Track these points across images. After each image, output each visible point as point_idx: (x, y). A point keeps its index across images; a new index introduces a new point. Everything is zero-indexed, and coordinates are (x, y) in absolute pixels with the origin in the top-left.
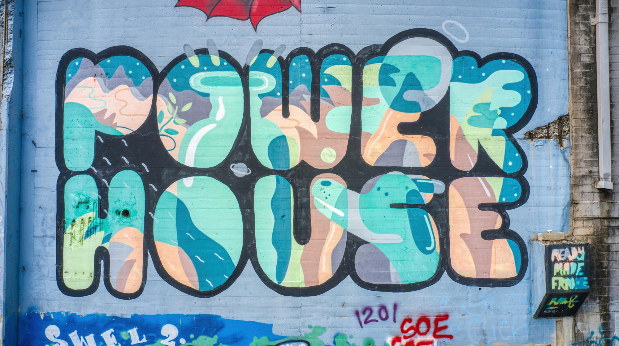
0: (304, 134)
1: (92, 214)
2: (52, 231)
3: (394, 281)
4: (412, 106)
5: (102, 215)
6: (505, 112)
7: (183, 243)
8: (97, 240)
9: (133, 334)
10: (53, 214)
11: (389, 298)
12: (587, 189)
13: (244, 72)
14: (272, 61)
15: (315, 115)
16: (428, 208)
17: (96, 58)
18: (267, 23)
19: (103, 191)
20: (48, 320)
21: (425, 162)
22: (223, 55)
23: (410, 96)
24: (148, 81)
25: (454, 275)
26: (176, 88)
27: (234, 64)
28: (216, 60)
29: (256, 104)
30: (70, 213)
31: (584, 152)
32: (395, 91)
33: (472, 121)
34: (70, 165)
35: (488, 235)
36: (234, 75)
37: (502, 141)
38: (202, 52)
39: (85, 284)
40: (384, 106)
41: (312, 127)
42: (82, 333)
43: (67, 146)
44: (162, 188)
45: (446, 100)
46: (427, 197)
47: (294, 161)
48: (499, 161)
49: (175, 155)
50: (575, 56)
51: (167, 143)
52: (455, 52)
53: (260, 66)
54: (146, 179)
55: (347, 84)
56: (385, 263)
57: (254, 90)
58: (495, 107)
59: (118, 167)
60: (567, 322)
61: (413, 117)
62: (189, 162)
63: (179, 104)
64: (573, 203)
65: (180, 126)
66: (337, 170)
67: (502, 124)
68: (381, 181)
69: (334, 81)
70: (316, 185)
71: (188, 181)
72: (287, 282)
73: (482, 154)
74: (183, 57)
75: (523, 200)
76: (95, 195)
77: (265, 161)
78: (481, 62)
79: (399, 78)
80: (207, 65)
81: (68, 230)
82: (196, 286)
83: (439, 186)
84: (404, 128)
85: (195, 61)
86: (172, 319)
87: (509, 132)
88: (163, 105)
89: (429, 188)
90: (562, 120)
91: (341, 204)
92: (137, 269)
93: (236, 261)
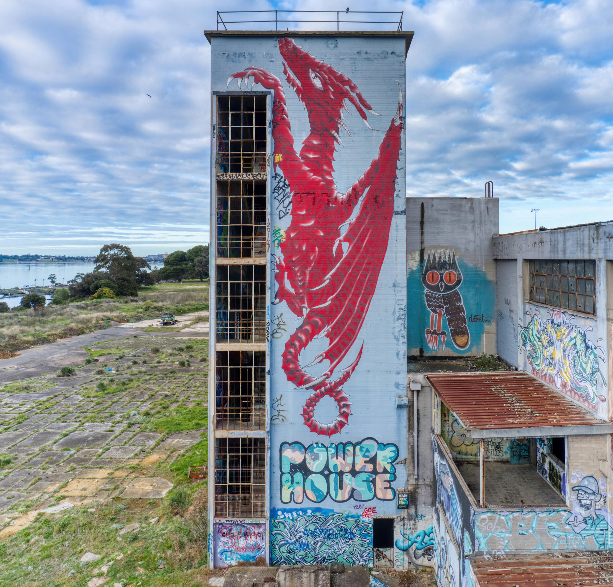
0: (341, 463)
1: (290, 483)
2: (279, 488)
3: (363, 499)
4: (368, 457)
5: (292, 484)
6: (390, 458)
7: (313, 490)
8: (291, 490)
9: (300, 513)
10: (279, 483)
11: (362, 503)
12: (412, 477)
13: (327, 448)
14: (334, 446)
15: (344, 459)
16: (371, 481)
17: (290, 444)
18: (332, 436)
19: (292, 478)
20: (278, 510)
21: (371, 470)
22: (322, 444)
23: (367, 454)
24: (303, 450)
25: (377, 498)
26: (310, 452)
27: (325, 446)
28: (320, 445)
29: (330, 456)
30: (284, 483)
31: (411, 468)
32: (363, 453)
33: (382, 460)
34: (283, 471)
35: (386, 488)
36: (325, 449)
37: (390, 465)
38: (317, 443)
39: (288, 501)
40: (361, 457)
41: (343, 462)
42: (288, 513)
43: (283, 466)
44: (307, 477)
45: (376, 455)
46: (371, 479)
47: (339, 470)
48: (389, 470)
49: (310, 469)
50: (409, 443)
51: (308, 466)
52: (378, 443)
53: (331, 447)
54: (303, 475)
55: (352, 451)
56: (361, 495)
57: (329, 453)
58: (388, 457)
59: (296, 471)
60: (406, 510)
61: (368, 459)
62: (314, 470)
63: (311, 456)
64: (408, 481)
65: (311, 461)
66: (349, 472)
67: (390, 461)
68: (360, 475)
69: (348, 450)
70: (344, 476)
71: (314, 475)
72: (337, 499)
73: (385, 468)
74: (312, 445)
75: (395, 480)
76: (290, 478)
77: (332, 470)
78: (385, 445)
79: (364, 450)
80: (318, 447)
81: (283, 487)
82: (316, 501)
83: (374, 476)
84: (366, 462)
85: (315, 445)
86: (310, 509)
87: (391, 463)
88: (307, 457)
89: (372, 477)
90: (405, 460)
91: (350, 480)
92: (301, 497)
93: (325, 494)
